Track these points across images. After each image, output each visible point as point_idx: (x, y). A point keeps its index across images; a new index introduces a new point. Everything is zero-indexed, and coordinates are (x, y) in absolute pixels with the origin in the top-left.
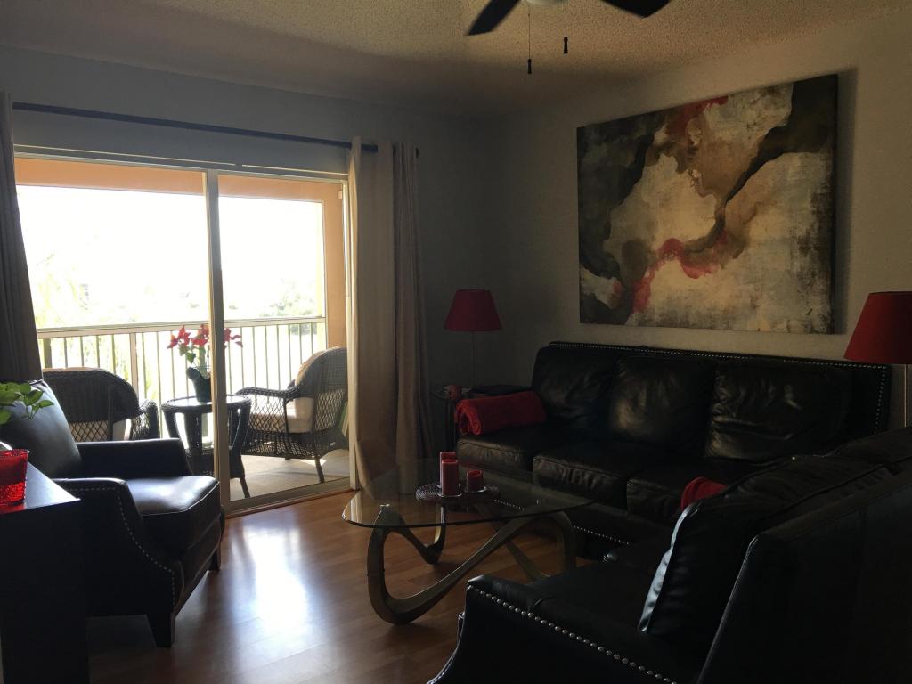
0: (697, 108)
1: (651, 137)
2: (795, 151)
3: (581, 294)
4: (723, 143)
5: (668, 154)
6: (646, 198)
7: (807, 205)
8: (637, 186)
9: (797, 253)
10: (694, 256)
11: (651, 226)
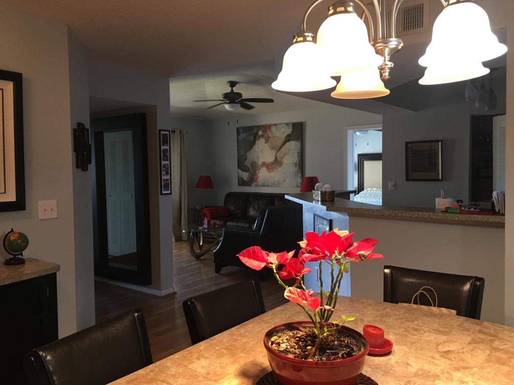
0: (270, 126)
1: (258, 133)
2: (293, 140)
3: (238, 177)
4: (276, 137)
5: (262, 138)
6: (256, 150)
7: (296, 155)
8: (254, 146)
9: (294, 167)
10: (269, 167)
11: (258, 158)
